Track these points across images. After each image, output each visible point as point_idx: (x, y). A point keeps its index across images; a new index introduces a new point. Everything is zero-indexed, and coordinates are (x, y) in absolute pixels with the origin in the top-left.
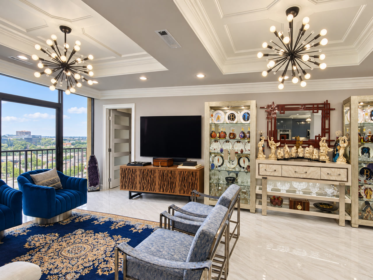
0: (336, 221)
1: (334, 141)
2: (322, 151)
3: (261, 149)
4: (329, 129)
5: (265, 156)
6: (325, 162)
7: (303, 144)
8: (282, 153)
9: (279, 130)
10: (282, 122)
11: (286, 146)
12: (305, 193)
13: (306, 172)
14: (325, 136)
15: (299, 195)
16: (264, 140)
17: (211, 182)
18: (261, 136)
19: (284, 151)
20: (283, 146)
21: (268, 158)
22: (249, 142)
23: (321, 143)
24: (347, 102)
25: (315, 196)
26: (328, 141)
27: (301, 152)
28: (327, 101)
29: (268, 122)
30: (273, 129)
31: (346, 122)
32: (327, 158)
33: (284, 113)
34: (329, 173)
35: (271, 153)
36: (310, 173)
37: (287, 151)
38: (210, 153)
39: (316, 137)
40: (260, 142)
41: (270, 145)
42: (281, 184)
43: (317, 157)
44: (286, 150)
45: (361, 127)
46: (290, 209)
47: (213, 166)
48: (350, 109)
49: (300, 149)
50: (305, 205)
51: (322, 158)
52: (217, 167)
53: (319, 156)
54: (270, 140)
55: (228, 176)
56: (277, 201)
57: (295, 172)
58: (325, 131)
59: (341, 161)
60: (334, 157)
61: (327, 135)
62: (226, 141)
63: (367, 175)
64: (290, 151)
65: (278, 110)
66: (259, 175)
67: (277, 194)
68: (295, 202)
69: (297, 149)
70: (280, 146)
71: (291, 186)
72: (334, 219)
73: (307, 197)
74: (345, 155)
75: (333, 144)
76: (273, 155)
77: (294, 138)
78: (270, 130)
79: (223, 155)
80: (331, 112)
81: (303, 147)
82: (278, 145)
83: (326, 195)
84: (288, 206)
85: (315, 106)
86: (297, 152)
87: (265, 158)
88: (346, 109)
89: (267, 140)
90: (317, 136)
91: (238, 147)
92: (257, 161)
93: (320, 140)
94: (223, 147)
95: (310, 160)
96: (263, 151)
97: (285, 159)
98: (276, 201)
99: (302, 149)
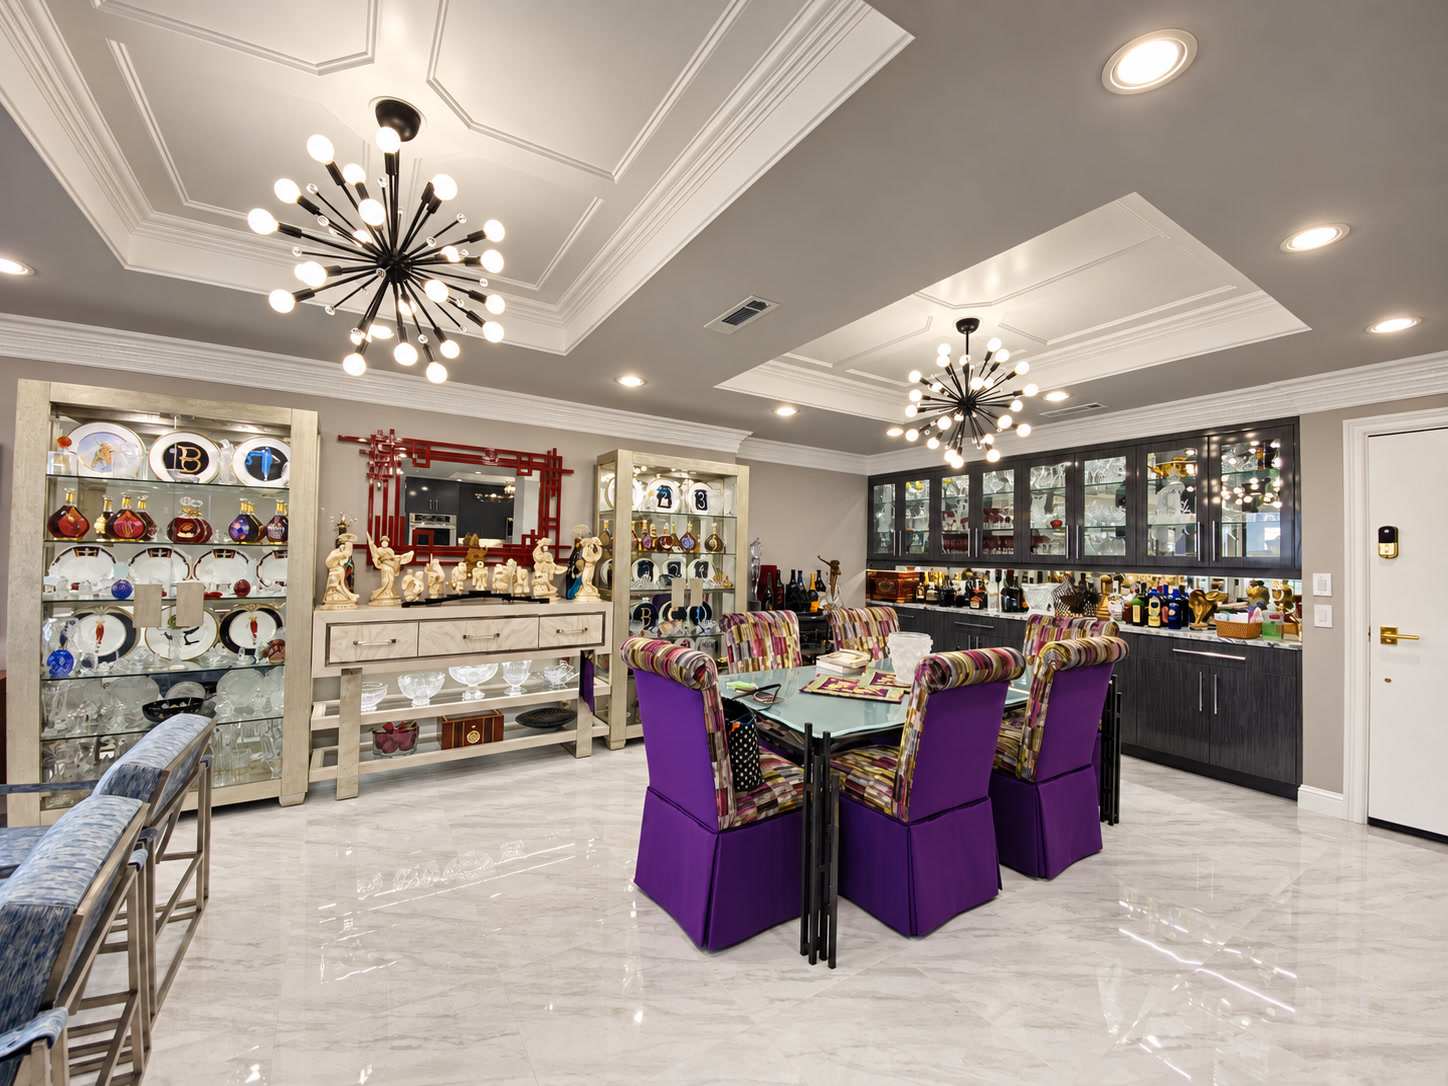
0: (570, 749)
1: (570, 547)
2: (537, 573)
3: (337, 574)
4: (557, 520)
5: (355, 597)
6: (545, 601)
7: (487, 556)
8: (418, 583)
9: (412, 516)
10: (425, 489)
11: (435, 562)
12: (489, 693)
13: (498, 635)
14: (547, 537)
15: (473, 702)
16: (356, 547)
17: (48, 733)
18: (342, 531)
19: (425, 578)
20: (423, 564)
21: (366, 600)
22: (280, 554)
23: (537, 554)
24: (609, 460)
25: (519, 695)
26: (556, 549)
27: (481, 576)
28: (555, 450)
29: (371, 489)
30: (391, 511)
31: (603, 506)
32: (554, 590)
33: (427, 465)
34: (560, 628)
35: (380, 586)
36: (508, 636)
37: (437, 578)
38: (48, 607)
39: (524, 537)
40: (335, 553)
41: (375, 560)
42: (412, 683)
43: (527, 590)
44: (435, 575)
45: (639, 518)
46: (443, 749)
47: (60, 661)
48: (616, 478)
49: (480, 570)
50: (490, 726)
51: (538, 592)
52: (87, 663)
53: (532, 587)
54: (378, 544)
55: (160, 698)
56: (397, 737)
57: (465, 637)
58: (548, 523)
59: (587, 596)
60: (569, 586)
61: (552, 534)
62: (154, 552)
63: (646, 620)
64: (448, 577)
65: (409, 453)
66: (328, 663)
67: (397, 716)
68: (459, 726)
69: (469, 571)
70: (413, 563)
71: (449, 681)
72: (561, 744)
73: (495, 703)
74: (596, 581)
75: (567, 555)
76: (388, 591)
77: (461, 541)
78: (381, 514)
79: (129, 609)
80: (565, 479)
81: (486, 564)
82: (403, 562)
83: (546, 686)
84: (437, 744)
85: (525, 459)
86: (468, 577)
87: (356, 603)
88: (606, 477)
89: (366, 547)
90: (528, 536)
91: (220, 574)
92: (322, 617)
93: (534, 545)
94: (133, 574)
95: (508, 598)
96: (349, 580)
97: (429, 602)
98: (393, 737)
99: (485, 571)
